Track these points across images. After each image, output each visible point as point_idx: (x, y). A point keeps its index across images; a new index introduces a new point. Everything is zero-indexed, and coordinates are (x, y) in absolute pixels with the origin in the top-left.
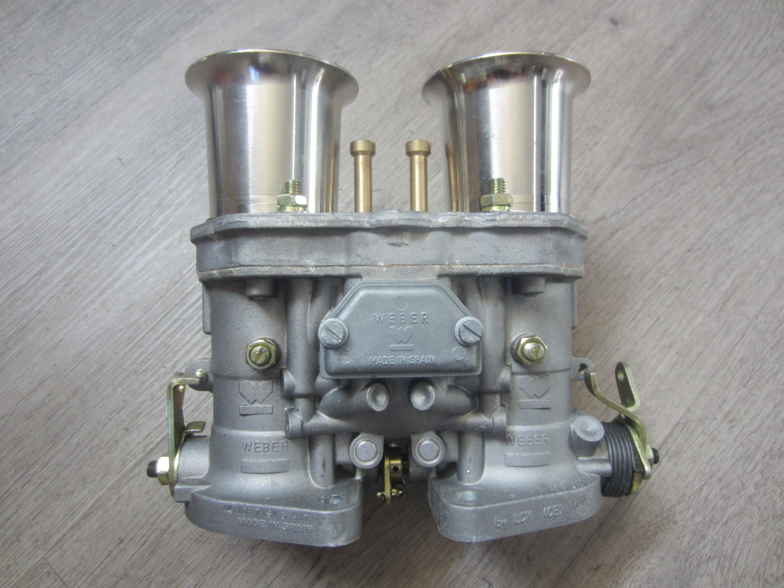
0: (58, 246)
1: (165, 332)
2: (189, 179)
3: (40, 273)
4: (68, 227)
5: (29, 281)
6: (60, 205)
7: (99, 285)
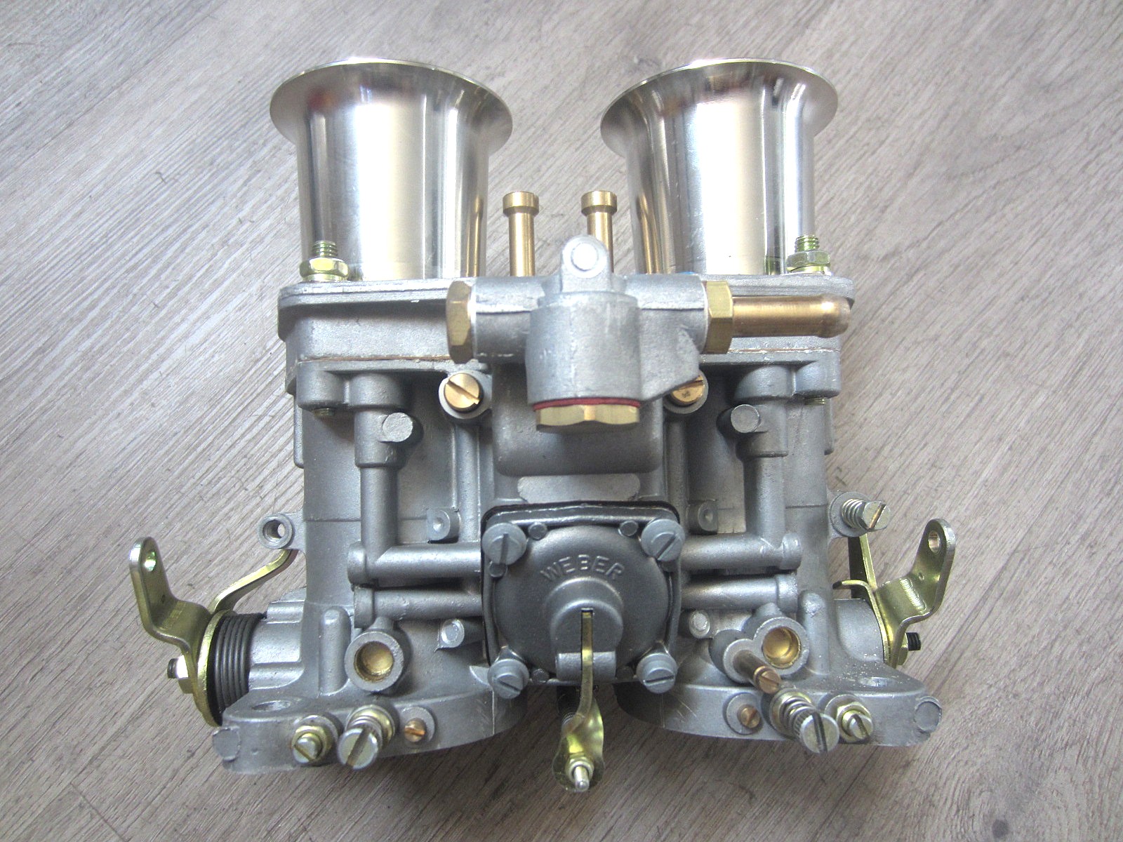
0: (69, 307)
1: (243, 435)
2: (269, 203)
3: (42, 351)
4: (83, 279)
5: (26, 364)
6: (68, 247)
7: (138, 366)
